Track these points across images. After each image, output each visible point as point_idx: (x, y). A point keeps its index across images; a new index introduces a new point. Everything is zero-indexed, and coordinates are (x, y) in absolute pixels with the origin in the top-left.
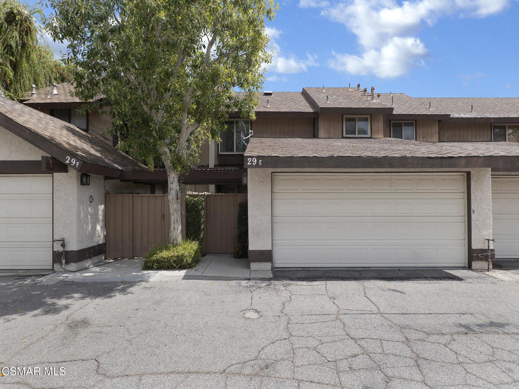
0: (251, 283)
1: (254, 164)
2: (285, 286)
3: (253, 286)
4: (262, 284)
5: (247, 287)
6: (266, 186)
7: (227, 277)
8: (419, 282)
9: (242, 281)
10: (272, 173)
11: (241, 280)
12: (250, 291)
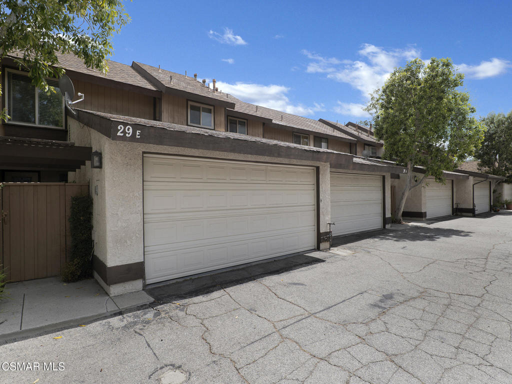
0: (128, 318)
1: (127, 135)
2: (182, 310)
3: (135, 323)
4: (146, 316)
5: (126, 327)
6: (135, 171)
7: (76, 320)
8: (300, 269)
9: (110, 320)
10: (144, 153)
11: (106, 317)
12: (136, 332)
